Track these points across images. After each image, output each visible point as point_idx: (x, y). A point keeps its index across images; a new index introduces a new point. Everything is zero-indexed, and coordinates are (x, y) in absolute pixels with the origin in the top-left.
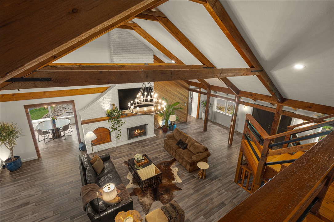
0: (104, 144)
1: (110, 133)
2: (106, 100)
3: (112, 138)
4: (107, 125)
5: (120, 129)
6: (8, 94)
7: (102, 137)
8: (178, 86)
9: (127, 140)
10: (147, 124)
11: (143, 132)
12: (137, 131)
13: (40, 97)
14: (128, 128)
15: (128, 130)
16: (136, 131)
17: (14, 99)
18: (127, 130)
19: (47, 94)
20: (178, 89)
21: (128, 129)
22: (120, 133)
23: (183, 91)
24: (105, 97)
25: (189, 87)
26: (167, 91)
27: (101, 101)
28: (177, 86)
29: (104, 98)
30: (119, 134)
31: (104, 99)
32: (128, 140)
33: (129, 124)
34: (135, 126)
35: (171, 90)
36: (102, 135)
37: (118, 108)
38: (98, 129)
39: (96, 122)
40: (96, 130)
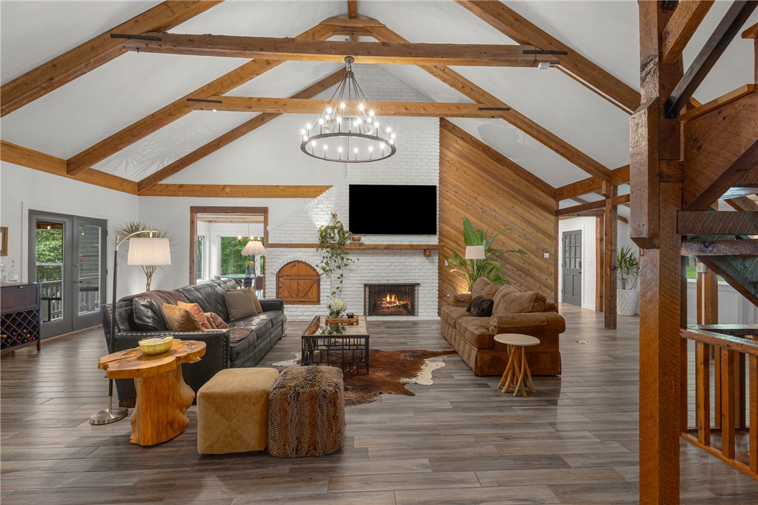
0: (302, 306)
1: (318, 281)
2: (322, 206)
3: (321, 294)
4: (315, 258)
5: (342, 275)
6: (174, 185)
7: (300, 288)
8: (519, 201)
9: (363, 313)
10: (419, 284)
11: (407, 304)
12: (391, 298)
13: (217, 195)
14: (366, 282)
15: (367, 289)
16: (388, 299)
17: (181, 193)
18: (363, 289)
19: (228, 190)
20: (520, 210)
21: (365, 285)
22: (340, 286)
23: (537, 215)
24: (322, 200)
25: (558, 205)
26: (484, 212)
27: (312, 208)
28: (514, 200)
29: (319, 201)
30: (338, 288)
31: (318, 204)
32: (365, 314)
33: (369, 275)
34: (386, 282)
35: (497, 210)
36: (301, 282)
37: (346, 228)
38: (295, 265)
39: (291, 247)
40: (289, 266)
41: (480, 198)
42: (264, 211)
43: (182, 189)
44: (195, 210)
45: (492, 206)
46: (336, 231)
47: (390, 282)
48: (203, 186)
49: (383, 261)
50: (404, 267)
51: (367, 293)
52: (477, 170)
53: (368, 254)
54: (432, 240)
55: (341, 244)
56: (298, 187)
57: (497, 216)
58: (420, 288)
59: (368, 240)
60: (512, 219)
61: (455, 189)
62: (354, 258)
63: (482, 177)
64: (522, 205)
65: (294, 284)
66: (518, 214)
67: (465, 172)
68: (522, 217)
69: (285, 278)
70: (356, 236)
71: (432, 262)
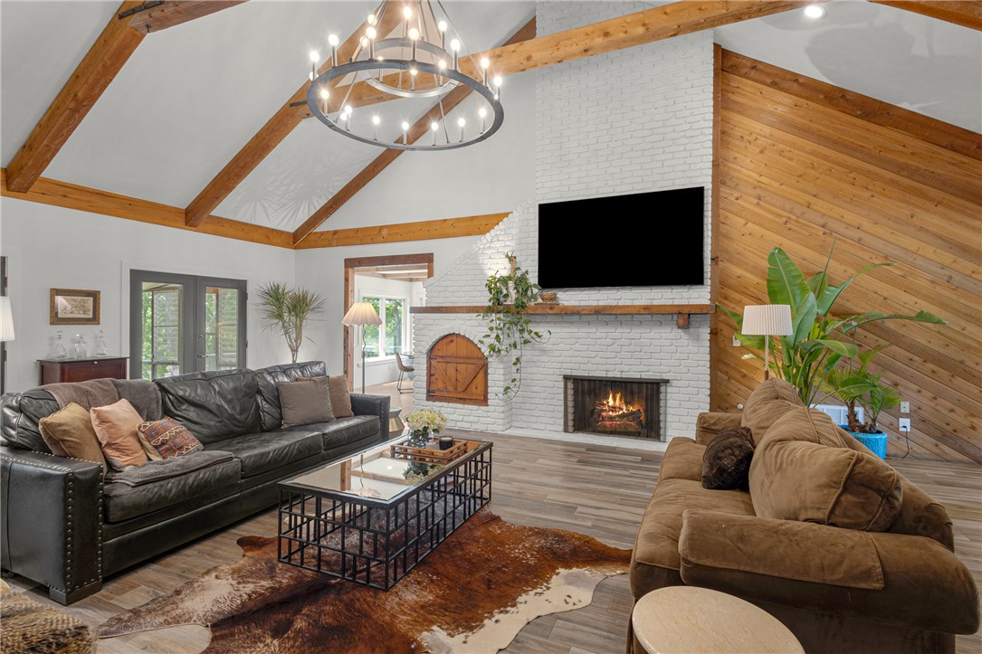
0: (461, 406)
1: (485, 367)
2: (497, 245)
3: (489, 390)
4: (476, 329)
5: (519, 361)
7: (459, 377)
8: (931, 199)
9: (562, 428)
10: (667, 381)
12: (614, 399)
14: (568, 373)
15: (570, 385)
16: (610, 402)
17: (334, 243)
18: (562, 384)
19: (385, 232)
20: (934, 221)
21: (566, 378)
22: (516, 377)
24: (497, 235)
26: (830, 232)
27: (484, 248)
30: (514, 380)
31: (492, 242)
32: (566, 430)
33: (574, 360)
34: (603, 374)
35: (867, 225)
36: (461, 367)
37: (533, 278)
38: (452, 341)
39: (447, 312)
40: (445, 341)
41: (819, 205)
42: (427, 259)
43: (335, 237)
44: (351, 263)
45: (850, 217)
46: (511, 284)
47: (610, 375)
48: (357, 230)
49: (598, 335)
50: (638, 348)
51: (570, 392)
52: (810, 145)
53: (572, 323)
54: (698, 296)
55: (521, 306)
56: (472, 219)
57: (867, 239)
58: (669, 389)
59: (570, 298)
60: (911, 243)
61: (758, 192)
62: (542, 329)
63: (825, 158)
64: (940, 208)
65: (451, 371)
66: (927, 231)
67: (781, 153)
68: (940, 238)
69: (439, 360)
70: (548, 293)
71: (697, 338)
